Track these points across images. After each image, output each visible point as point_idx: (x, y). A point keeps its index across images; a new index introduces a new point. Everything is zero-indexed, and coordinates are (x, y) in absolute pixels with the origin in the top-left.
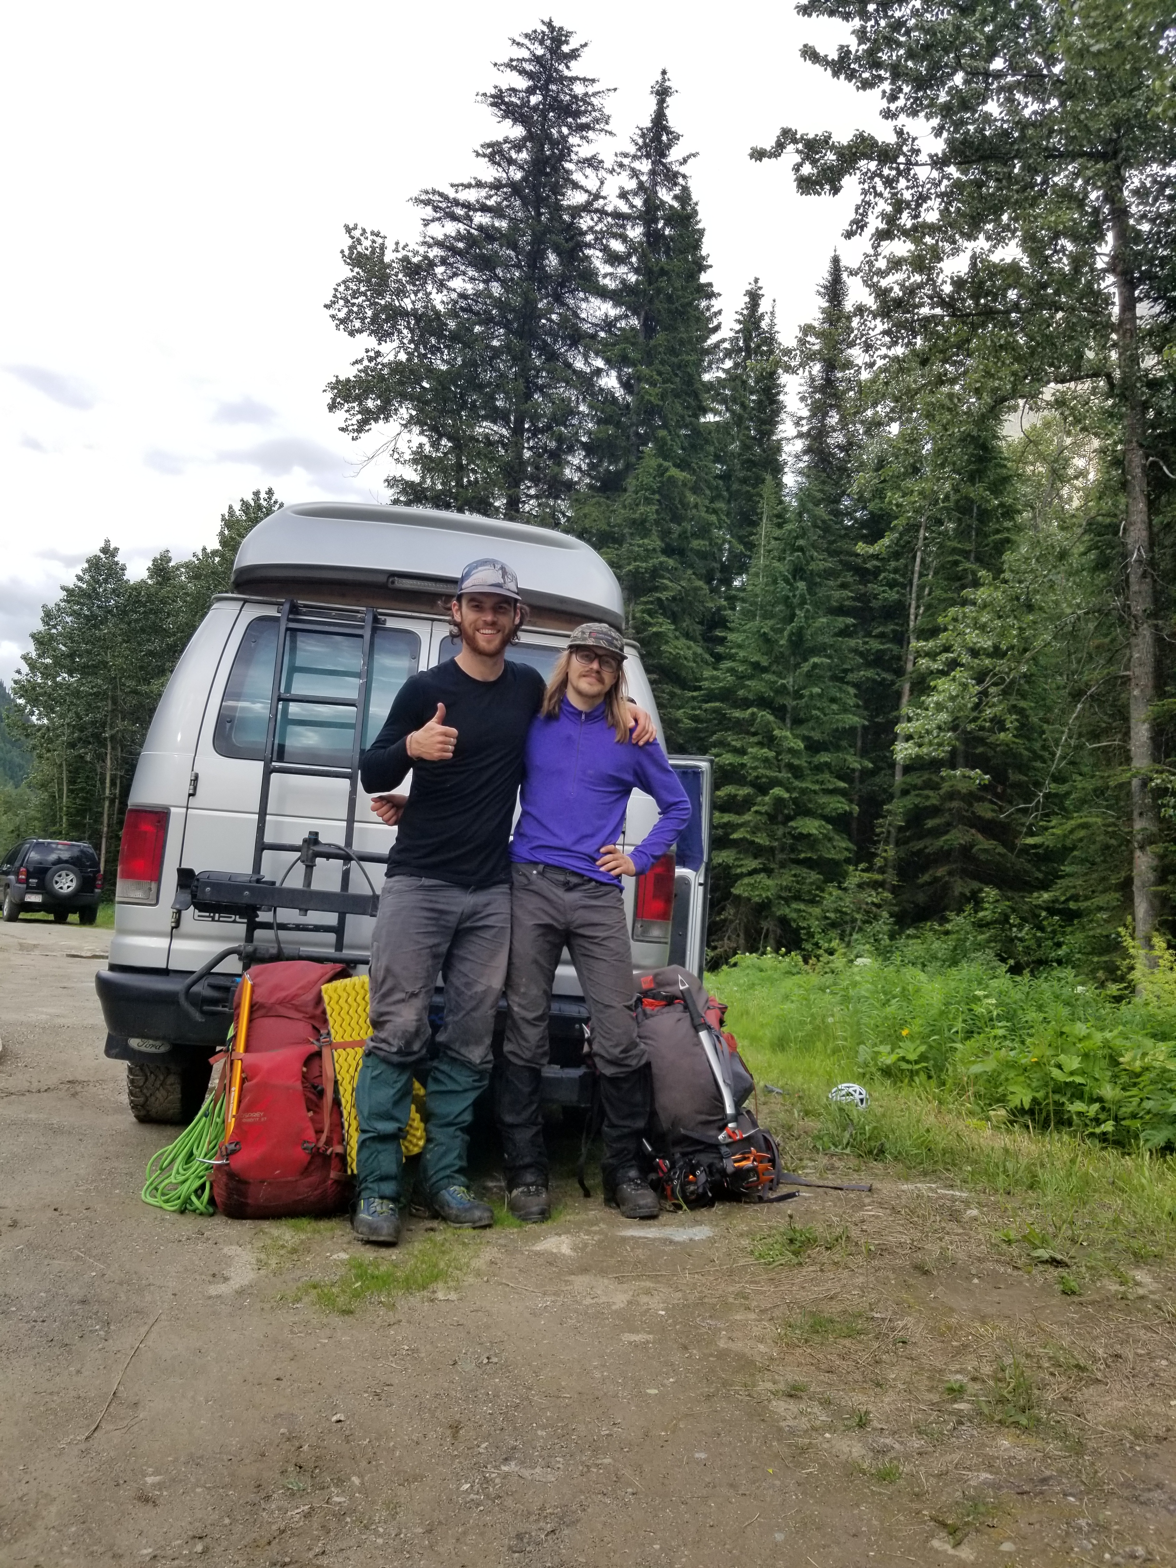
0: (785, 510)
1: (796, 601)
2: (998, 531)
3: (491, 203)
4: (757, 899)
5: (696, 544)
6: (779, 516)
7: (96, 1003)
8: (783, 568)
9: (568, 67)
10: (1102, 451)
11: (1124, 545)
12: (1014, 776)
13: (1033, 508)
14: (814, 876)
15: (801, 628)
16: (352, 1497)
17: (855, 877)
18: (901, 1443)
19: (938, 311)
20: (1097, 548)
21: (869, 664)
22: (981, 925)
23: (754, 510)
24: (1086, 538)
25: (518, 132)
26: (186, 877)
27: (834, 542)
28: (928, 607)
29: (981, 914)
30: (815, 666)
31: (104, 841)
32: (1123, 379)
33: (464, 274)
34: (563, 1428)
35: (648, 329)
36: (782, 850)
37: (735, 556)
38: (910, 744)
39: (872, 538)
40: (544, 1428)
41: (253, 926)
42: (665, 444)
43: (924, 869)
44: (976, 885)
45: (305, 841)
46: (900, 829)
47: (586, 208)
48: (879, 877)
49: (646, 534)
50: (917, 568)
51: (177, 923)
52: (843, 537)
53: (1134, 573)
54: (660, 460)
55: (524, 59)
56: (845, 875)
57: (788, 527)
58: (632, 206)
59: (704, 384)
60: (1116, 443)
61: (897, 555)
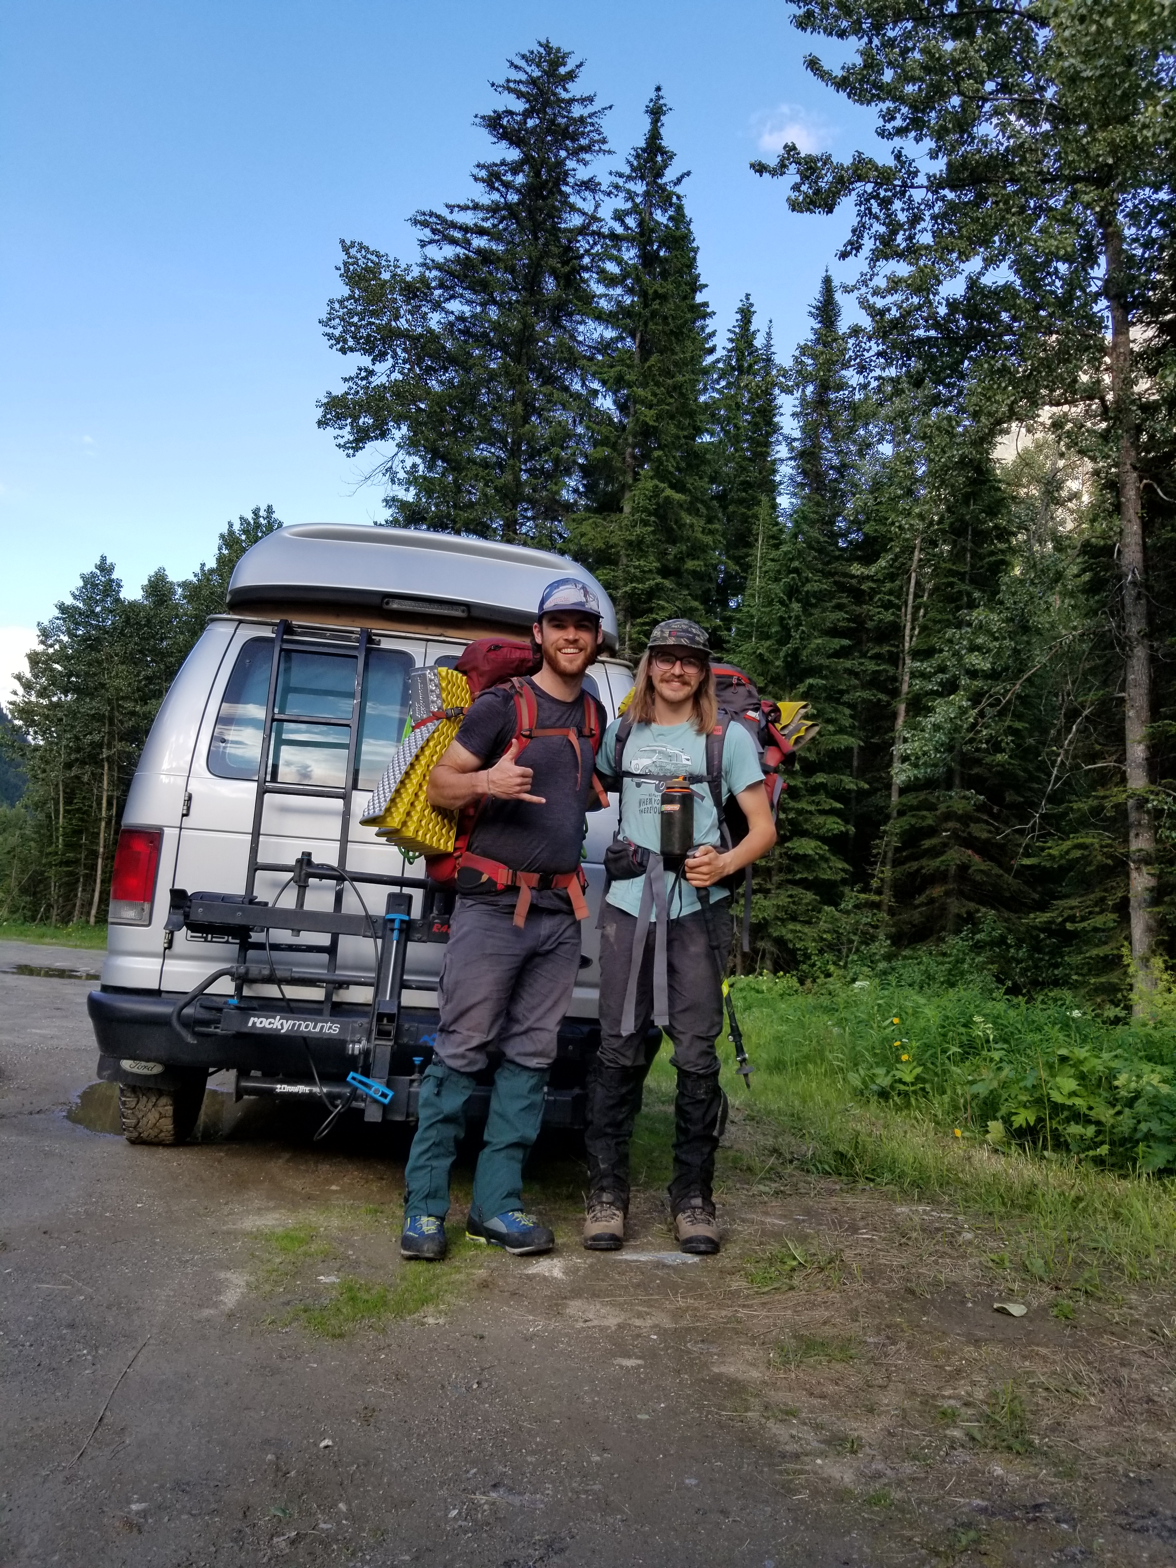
0: (781, 531)
1: (791, 623)
2: (992, 553)
3: (487, 225)
4: (754, 920)
5: (690, 564)
6: (773, 537)
7: (88, 1024)
8: (777, 589)
9: (565, 90)
10: (1096, 473)
11: (1119, 567)
12: (1010, 797)
13: (1027, 530)
14: (809, 896)
15: (797, 649)
16: (339, 1523)
17: (852, 897)
18: (893, 1469)
19: (932, 333)
20: (1091, 570)
21: (865, 686)
22: (978, 947)
23: (750, 531)
24: (1079, 560)
25: (514, 154)
26: (179, 897)
27: (829, 563)
28: (924, 628)
29: (978, 937)
30: (811, 686)
31: (100, 861)
32: (1115, 402)
33: (462, 296)
34: (551, 1454)
35: (645, 350)
36: (780, 870)
37: (729, 576)
38: (906, 766)
39: (868, 560)
40: (533, 1453)
41: (246, 946)
42: (661, 464)
43: (921, 890)
44: (972, 905)
45: (298, 861)
46: (897, 850)
47: (582, 230)
48: (876, 898)
49: (643, 555)
50: (912, 590)
51: (170, 944)
52: (838, 558)
53: (1129, 594)
54: (656, 482)
55: (520, 82)
56: (842, 896)
57: (784, 548)
58: (627, 228)
59: (699, 406)
60: (1110, 467)
61: (892, 577)
